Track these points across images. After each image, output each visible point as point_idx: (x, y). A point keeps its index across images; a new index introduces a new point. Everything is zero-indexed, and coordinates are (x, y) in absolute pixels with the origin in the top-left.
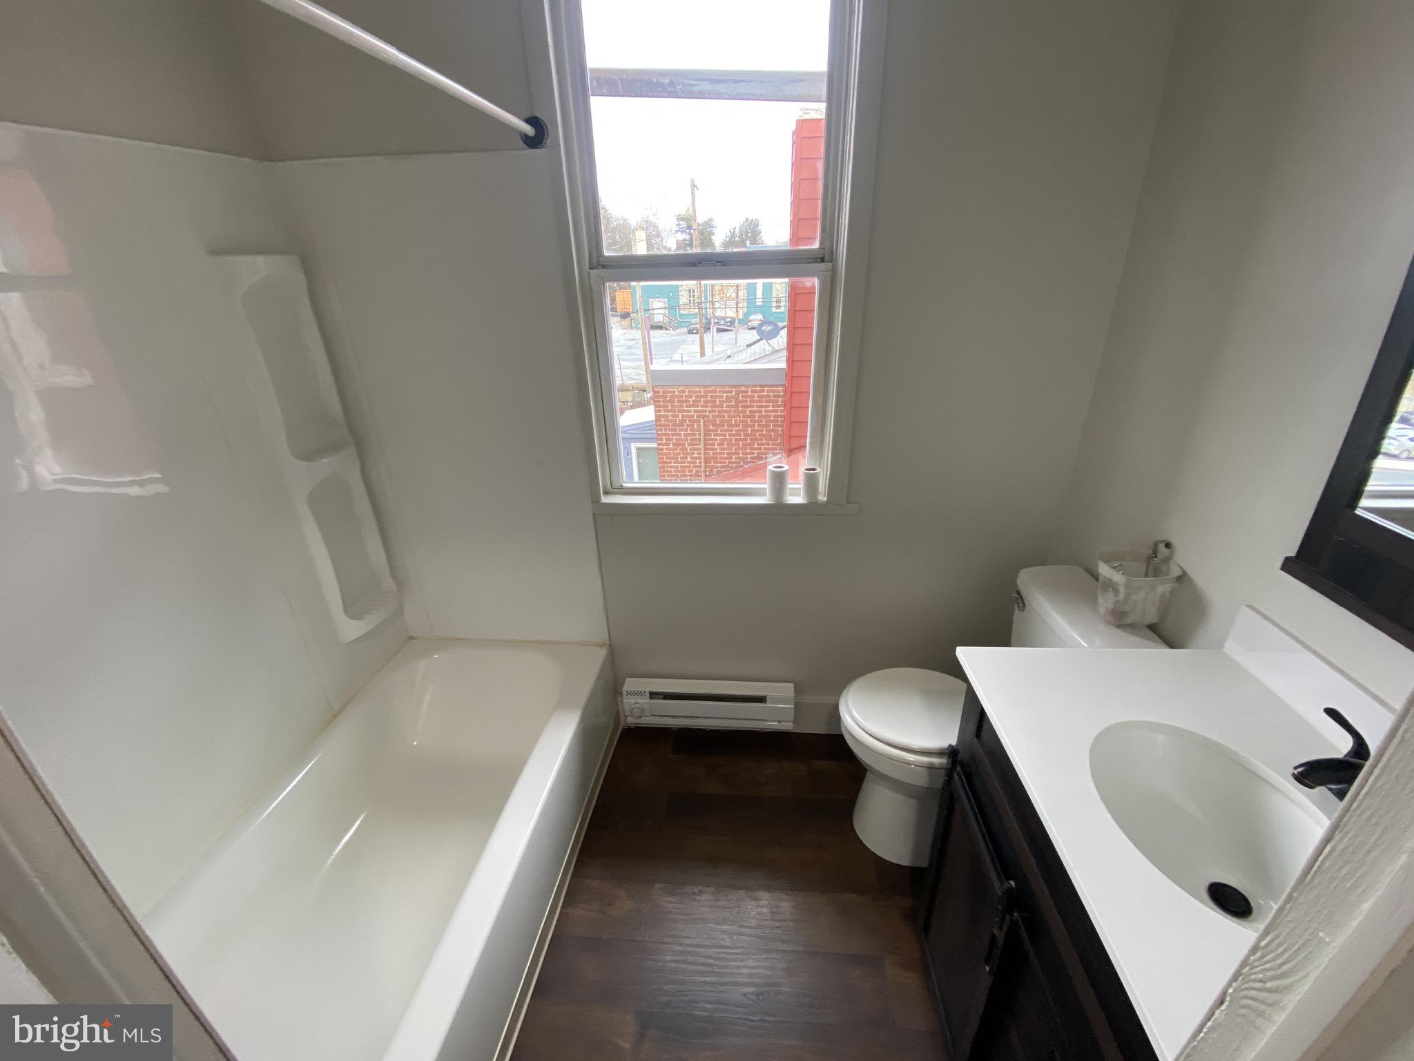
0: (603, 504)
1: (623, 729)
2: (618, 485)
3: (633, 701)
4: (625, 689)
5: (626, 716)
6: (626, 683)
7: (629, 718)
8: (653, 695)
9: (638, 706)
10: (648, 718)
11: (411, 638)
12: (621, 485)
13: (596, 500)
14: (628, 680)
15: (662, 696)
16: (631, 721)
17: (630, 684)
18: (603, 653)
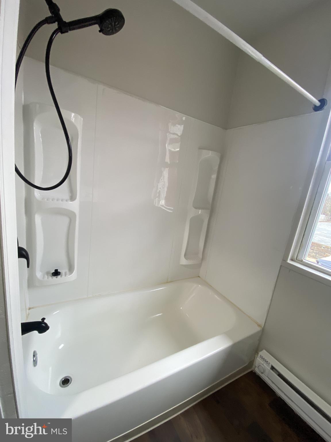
0: (288, 263)
1: (252, 371)
2: (300, 259)
3: (262, 363)
4: (261, 353)
5: (256, 367)
6: (263, 351)
7: (256, 368)
8: (273, 368)
9: (263, 366)
10: (265, 377)
11: (199, 276)
12: (302, 260)
13: (285, 260)
14: (264, 351)
15: (278, 374)
16: (257, 371)
17: (263, 353)
18: (258, 329)
